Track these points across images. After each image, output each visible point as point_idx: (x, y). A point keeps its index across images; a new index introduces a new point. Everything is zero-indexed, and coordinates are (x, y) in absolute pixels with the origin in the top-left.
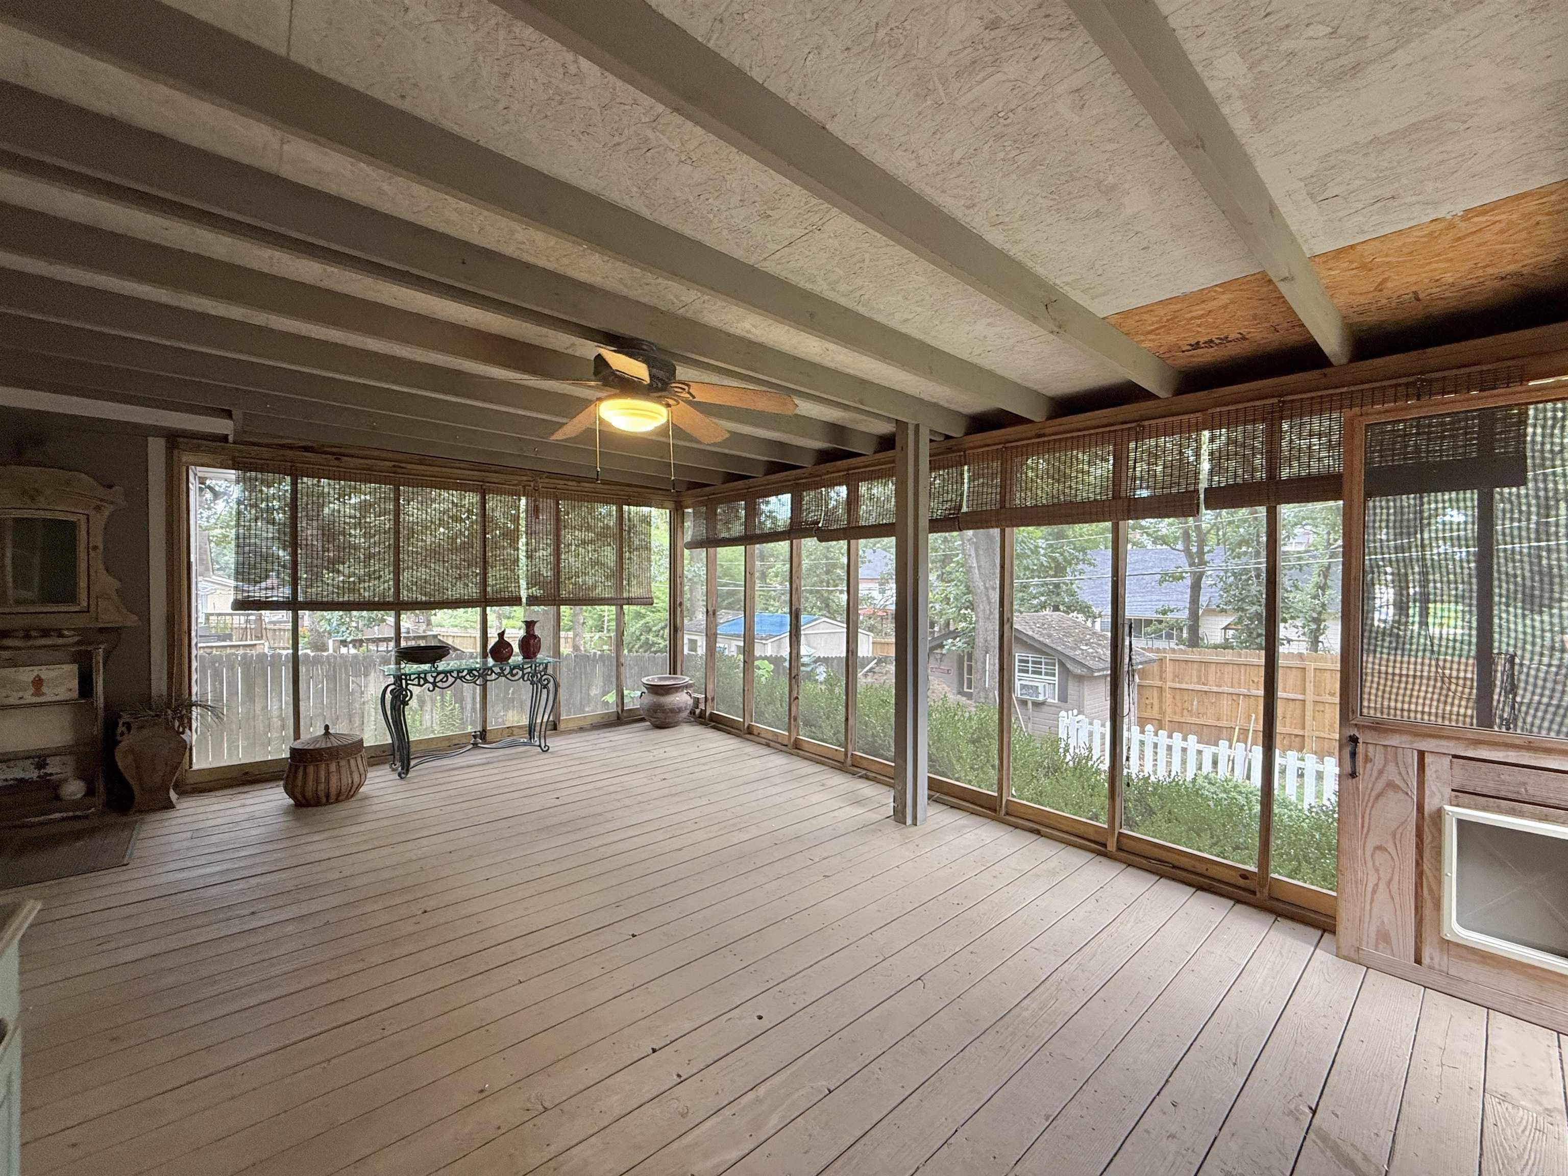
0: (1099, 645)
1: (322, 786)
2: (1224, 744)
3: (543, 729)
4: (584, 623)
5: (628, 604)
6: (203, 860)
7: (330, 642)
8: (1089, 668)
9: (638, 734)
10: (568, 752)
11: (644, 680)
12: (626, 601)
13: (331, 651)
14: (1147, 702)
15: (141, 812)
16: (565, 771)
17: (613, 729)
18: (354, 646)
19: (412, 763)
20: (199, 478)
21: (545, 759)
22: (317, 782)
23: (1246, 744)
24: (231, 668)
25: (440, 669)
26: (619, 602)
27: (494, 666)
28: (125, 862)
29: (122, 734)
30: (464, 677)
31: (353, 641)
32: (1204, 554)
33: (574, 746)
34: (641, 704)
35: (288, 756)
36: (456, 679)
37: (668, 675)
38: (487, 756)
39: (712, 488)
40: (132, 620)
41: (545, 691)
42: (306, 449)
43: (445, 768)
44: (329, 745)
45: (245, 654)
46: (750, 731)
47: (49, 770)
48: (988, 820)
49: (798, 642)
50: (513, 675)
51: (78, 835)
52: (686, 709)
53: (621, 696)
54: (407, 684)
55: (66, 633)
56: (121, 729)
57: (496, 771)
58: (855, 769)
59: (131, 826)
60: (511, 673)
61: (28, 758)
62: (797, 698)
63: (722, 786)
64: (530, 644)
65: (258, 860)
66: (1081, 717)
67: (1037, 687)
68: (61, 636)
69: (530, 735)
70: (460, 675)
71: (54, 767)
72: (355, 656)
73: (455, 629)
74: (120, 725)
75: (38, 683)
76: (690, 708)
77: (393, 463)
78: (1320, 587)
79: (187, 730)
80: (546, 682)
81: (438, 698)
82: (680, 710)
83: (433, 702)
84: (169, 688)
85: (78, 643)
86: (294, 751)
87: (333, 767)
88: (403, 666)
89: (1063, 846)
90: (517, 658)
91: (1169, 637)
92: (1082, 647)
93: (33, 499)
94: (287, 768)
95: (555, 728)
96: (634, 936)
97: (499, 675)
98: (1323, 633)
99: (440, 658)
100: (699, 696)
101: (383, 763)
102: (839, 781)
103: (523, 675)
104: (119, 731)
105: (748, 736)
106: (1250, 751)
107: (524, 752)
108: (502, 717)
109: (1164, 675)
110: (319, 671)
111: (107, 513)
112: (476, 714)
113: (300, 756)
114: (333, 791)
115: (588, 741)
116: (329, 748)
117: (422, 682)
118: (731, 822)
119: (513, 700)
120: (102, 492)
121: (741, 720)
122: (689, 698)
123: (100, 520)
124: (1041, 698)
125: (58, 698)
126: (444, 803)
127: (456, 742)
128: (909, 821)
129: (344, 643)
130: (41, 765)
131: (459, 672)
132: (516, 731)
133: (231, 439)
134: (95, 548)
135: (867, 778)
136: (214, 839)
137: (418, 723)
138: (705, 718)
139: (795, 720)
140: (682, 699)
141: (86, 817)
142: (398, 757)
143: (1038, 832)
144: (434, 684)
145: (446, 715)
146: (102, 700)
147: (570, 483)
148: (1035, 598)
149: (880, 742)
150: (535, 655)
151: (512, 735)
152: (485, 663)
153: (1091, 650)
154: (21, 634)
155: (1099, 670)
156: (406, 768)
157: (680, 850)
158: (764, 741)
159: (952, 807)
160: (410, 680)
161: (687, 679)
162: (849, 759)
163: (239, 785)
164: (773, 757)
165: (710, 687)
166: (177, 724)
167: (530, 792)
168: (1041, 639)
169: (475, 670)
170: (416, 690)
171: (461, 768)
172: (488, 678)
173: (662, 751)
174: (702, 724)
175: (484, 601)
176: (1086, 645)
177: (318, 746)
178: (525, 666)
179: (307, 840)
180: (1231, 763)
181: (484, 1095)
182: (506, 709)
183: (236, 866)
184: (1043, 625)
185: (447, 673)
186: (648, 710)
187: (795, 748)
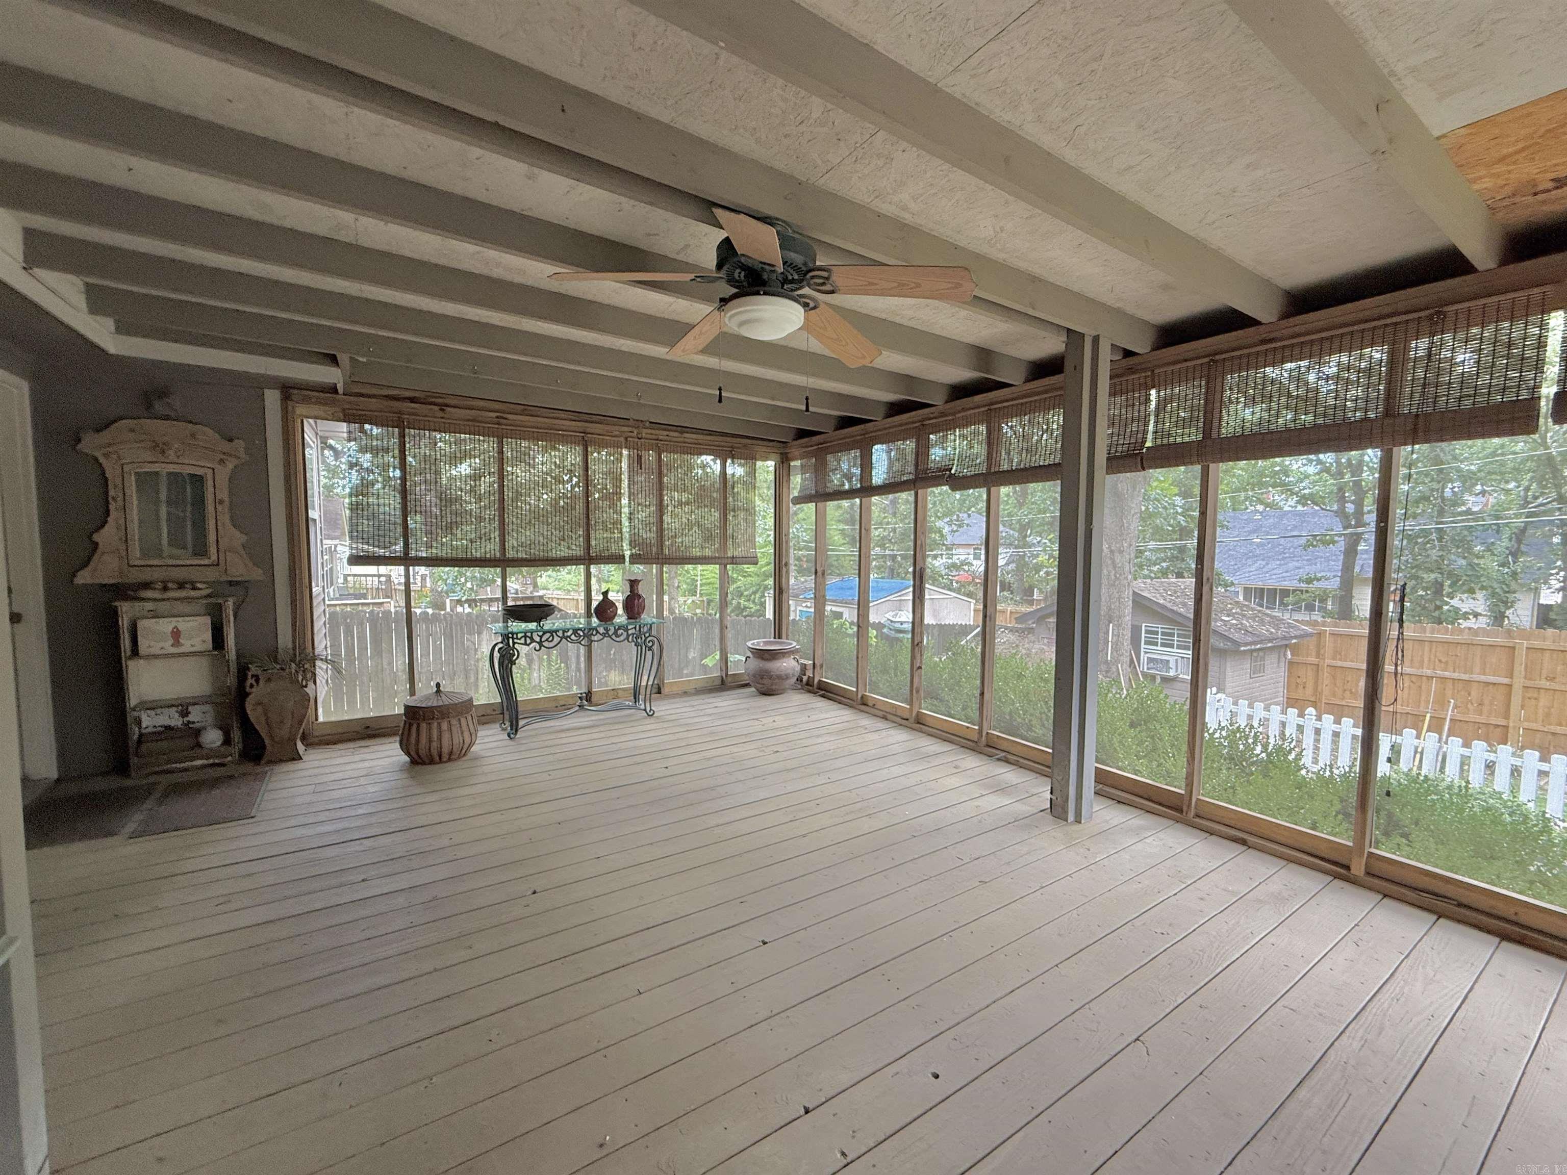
0: (1244, 616)
1: (435, 745)
2: (1409, 733)
3: (648, 693)
4: (678, 587)
5: (732, 563)
6: (322, 817)
7: (448, 601)
8: (1234, 642)
9: (743, 701)
10: (673, 717)
11: (749, 644)
12: (730, 561)
13: (448, 609)
14: (1299, 681)
15: (270, 762)
16: (672, 737)
17: (719, 694)
18: (470, 606)
19: (521, 723)
20: (321, 437)
21: (650, 724)
22: (430, 741)
23: (1440, 734)
24: (361, 624)
25: (546, 628)
26: (723, 561)
27: (598, 626)
28: (252, 815)
29: (252, 686)
30: (569, 637)
31: (467, 601)
32: (1362, 514)
33: (678, 711)
34: (746, 669)
35: (403, 712)
36: (562, 638)
37: (772, 639)
38: (593, 718)
39: (822, 436)
40: (257, 574)
41: (649, 654)
42: (412, 400)
43: (551, 730)
44: (441, 703)
45: (372, 611)
46: (864, 702)
47: (191, 718)
48: (1171, 822)
49: (922, 605)
50: (617, 636)
51: (215, 783)
52: (793, 675)
53: (724, 659)
54: (514, 643)
55: (199, 585)
56: (250, 681)
57: (602, 735)
58: (990, 750)
59: (260, 777)
60: (615, 633)
61: (173, 706)
62: (920, 668)
63: (839, 763)
64: (633, 604)
65: (373, 820)
66: (1219, 696)
67: (1168, 661)
68: (194, 589)
69: (635, 698)
70: (566, 634)
71: (196, 715)
72: (469, 614)
73: (559, 592)
74: (249, 677)
75: (176, 634)
76: (797, 675)
77: (498, 414)
78: (1511, 553)
79: (311, 684)
80: (650, 644)
81: (545, 657)
82: (787, 677)
83: (541, 660)
84: (294, 642)
85: (209, 596)
86: (408, 708)
87: (445, 726)
88: (510, 624)
89: (1284, 863)
90: (621, 618)
91: (1310, 608)
92: (1223, 618)
93: (163, 452)
94: (402, 725)
95: (659, 692)
96: (765, 943)
97: (604, 635)
98: (1512, 607)
99: (546, 617)
100: (806, 662)
101: (493, 722)
102: (971, 762)
103: (628, 636)
104: (248, 683)
105: (863, 707)
106: (1446, 743)
107: (630, 715)
108: (605, 677)
109: (1322, 652)
110: (437, 628)
111: (230, 466)
112: (580, 673)
113: (413, 714)
114: (445, 751)
115: (693, 706)
116: (439, 707)
117: (528, 641)
118: (859, 805)
119: (614, 661)
120: (226, 446)
121: (854, 689)
122: (796, 664)
123: (223, 474)
124: (1172, 673)
125: (193, 649)
126: (551, 768)
127: (562, 703)
128: (1071, 817)
129: (459, 602)
130: (185, 713)
131: (564, 632)
132: (621, 693)
133: (341, 391)
134: (221, 502)
135: (1007, 761)
136: (335, 794)
137: (526, 681)
138: (812, 686)
139: (918, 692)
140: (789, 665)
141: (223, 765)
142: (507, 717)
143: (1243, 842)
144: (541, 643)
145: (553, 675)
146: (234, 652)
147: (672, 434)
148: (1155, 564)
149: (1019, 720)
150: (639, 614)
151: (617, 697)
152: (589, 623)
153: (1234, 622)
154: (159, 585)
155: (1246, 644)
156: (515, 728)
157: (804, 836)
158: (880, 714)
159: (1119, 802)
160: (517, 638)
161: (794, 644)
162: (984, 738)
163: (359, 739)
164: (892, 732)
165: (819, 653)
166: (300, 678)
167: (637, 759)
168: (1175, 608)
169: (580, 629)
170: (523, 650)
171: (568, 730)
172: (593, 638)
173: (771, 719)
174: (810, 692)
175: (588, 559)
176: (1228, 615)
177: (430, 704)
178: (630, 627)
179: (420, 801)
180: (1418, 756)
181: (605, 1152)
182: (609, 669)
183: (352, 825)
184: (1176, 592)
185: (552, 632)
186: (754, 676)
187: (918, 724)
